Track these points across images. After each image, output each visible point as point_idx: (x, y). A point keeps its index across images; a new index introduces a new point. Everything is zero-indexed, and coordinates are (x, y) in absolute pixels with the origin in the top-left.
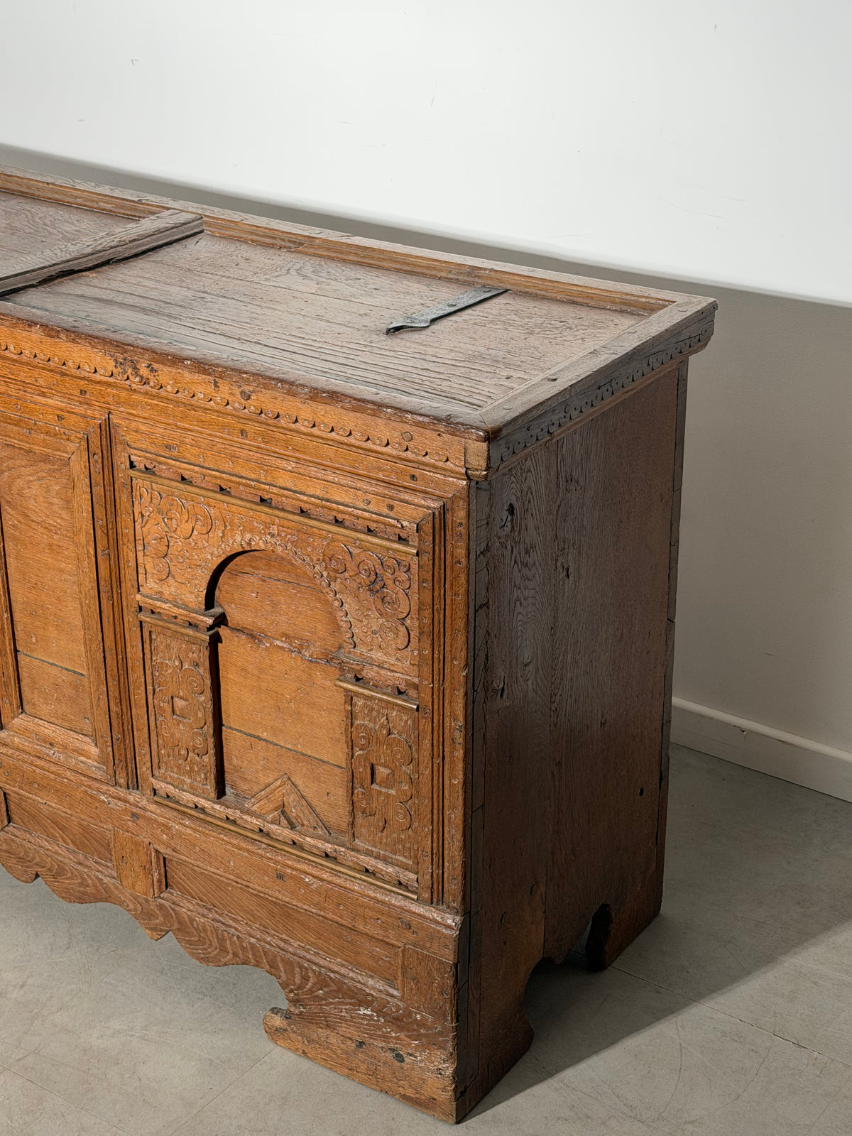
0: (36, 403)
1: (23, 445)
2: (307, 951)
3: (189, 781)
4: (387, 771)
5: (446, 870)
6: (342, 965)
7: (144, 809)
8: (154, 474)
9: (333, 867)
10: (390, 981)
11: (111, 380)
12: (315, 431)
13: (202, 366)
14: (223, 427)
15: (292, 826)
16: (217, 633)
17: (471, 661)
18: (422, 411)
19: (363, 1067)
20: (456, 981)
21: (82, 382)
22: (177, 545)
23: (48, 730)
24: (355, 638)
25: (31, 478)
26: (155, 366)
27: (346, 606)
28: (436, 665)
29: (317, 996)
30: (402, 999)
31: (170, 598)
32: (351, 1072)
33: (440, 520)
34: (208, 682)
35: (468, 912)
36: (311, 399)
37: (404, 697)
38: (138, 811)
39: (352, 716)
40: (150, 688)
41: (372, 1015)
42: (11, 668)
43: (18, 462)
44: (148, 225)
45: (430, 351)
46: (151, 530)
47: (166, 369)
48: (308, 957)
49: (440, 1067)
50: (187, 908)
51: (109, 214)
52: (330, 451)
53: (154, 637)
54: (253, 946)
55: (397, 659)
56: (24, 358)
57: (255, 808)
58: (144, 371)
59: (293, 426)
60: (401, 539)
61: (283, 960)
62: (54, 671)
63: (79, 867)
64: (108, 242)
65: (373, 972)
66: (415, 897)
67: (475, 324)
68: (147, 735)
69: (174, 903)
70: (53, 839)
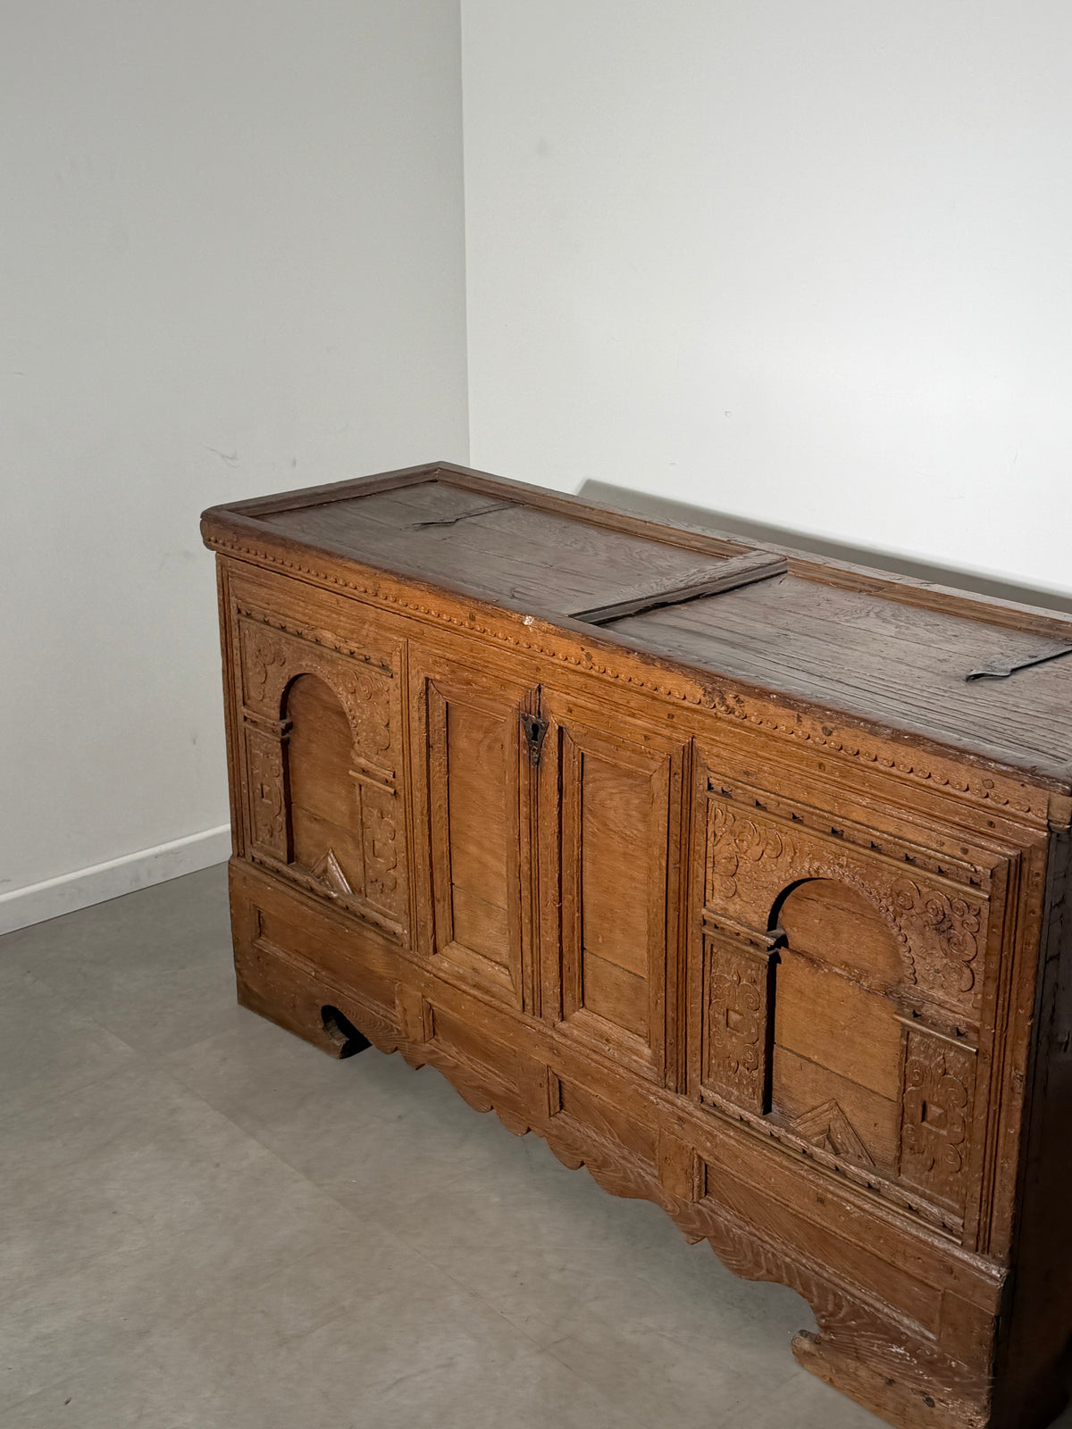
0: (625, 723)
1: (610, 760)
2: (842, 1279)
3: (736, 1093)
4: (939, 1111)
5: (994, 1218)
6: (878, 1300)
7: (690, 1114)
8: (730, 797)
9: (876, 1198)
10: (927, 1324)
11: (698, 707)
12: (894, 770)
13: (786, 700)
14: (802, 759)
15: (837, 1153)
16: (777, 954)
17: (1037, 1012)
18: (1007, 761)
19: (891, 1405)
20: (996, 1334)
21: (671, 707)
22: (746, 866)
23: (606, 1027)
24: (917, 975)
25: (614, 791)
26: (742, 697)
27: (910, 943)
28: (1000, 1011)
29: (849, 1327)
30: (938, 1343)
31: (735, 915)
32: (878, 1409)
33: (1016, 868)
34: (764, 1000)
35: (1015, 1265)
36: (893, 740)
37: (963, 1039)
38: (685, 1115)
39: (907, 1051)
40: (707, 998)
41: (905, 1355)
42: (577, 964)
43: (604, 775)
44: (736, 563)
45: (1011, 700)
46: (723, 849)
47: (752, 701)
48: (843, 1285)
49: (973, 1418)
50: (725, 1217)
51: (700, 551)
52: (907, 791)
53: (715, 950)
54: (787, 1266)
55: (959, 1000)
56: (620, 682)
57: (800, 1129)
58: (731, 702)
59: (872, 764)
60: (973, 884)
61: (817, 1284)
62: (616, 972)
63: (623, 1162)
64: (699, 578)
65: (910, 1312)
66: (960, 1242)
67: (1057, 676)
68: (699, 1043)
69: (712, 1211)
70: (600, 1130)
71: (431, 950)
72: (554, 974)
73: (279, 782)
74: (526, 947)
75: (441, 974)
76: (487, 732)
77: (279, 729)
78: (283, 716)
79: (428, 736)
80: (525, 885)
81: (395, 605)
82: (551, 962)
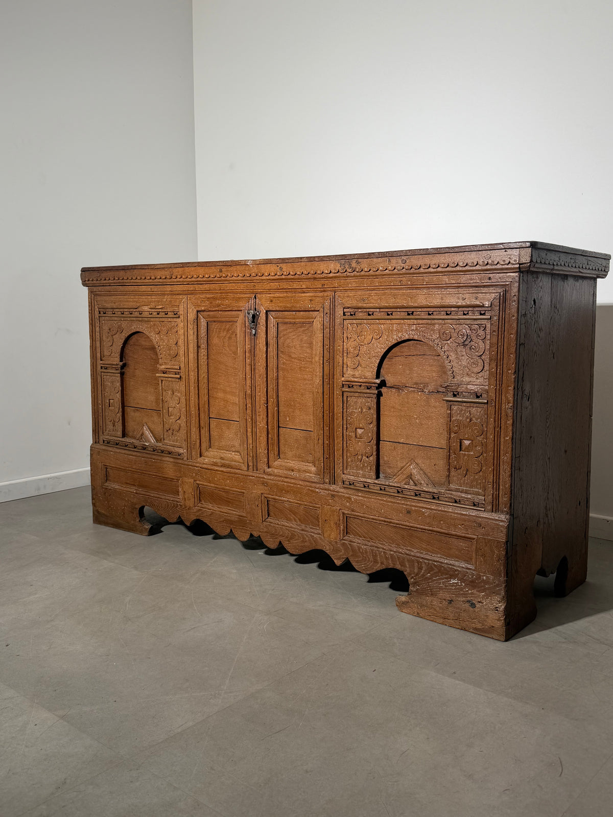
0: (300, 298)
1: (292, 321)
2: (421, 553)
3: (361, 472)
4: (469, 442)
5: (501, 491)
6: (442, 558)
7: (337, 492)
8: (354, 316)
9: (438, 502)
10: (468, 561)
11: (337, 275)
14: (391, 281)
15: (416, 484)
16: (381, 391)
17: (517, 371)
19: (452, 616)
20: (507, 553)
21: (323, 280)
22: (364, 349)
23: (292, 464)
24: (454, 373)
25: (294, 337)
26: (360, 261)
27: (450, 357)
28: (498, 377)
29: (426, 578)
30: (475, 569)
31: (359, 376)
32: (445, 620)
33: (503, 298)
34: (375, 416)
35: (512, 514)
37: (480, 398)
38: (335, 493)
39: (450, 416)
40: (345, 426)
41: (458, 583)
42: (276, 435)
43: (288, 330)
46: (351, 344)
47: (365, 260)
48: (422, 556)
49: (497, 606)
50: (357, 543)
53: (349, 398)
54: (392, 555)
55: (477, 378)
57: (395, 481)
58: (354, 265)
59: (427, 270)
60: (481, 315)
61: (408, 560)
62: (297, 432)
65: (458, 558)
66: (483, 509)
68: (341, 453)
69: (351, 541)
70: (289, 519)
71: (199, 455)
72: (264, 443)
73: (119, 396)
74: (249, 434)
75: (204, 466)
76: (228, 331)
77: (119, 366)
78: (121, 361)
79: (198, 342)
80: (249, 401)
81: (181, 280)
82: (263, 439)
